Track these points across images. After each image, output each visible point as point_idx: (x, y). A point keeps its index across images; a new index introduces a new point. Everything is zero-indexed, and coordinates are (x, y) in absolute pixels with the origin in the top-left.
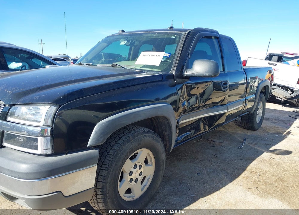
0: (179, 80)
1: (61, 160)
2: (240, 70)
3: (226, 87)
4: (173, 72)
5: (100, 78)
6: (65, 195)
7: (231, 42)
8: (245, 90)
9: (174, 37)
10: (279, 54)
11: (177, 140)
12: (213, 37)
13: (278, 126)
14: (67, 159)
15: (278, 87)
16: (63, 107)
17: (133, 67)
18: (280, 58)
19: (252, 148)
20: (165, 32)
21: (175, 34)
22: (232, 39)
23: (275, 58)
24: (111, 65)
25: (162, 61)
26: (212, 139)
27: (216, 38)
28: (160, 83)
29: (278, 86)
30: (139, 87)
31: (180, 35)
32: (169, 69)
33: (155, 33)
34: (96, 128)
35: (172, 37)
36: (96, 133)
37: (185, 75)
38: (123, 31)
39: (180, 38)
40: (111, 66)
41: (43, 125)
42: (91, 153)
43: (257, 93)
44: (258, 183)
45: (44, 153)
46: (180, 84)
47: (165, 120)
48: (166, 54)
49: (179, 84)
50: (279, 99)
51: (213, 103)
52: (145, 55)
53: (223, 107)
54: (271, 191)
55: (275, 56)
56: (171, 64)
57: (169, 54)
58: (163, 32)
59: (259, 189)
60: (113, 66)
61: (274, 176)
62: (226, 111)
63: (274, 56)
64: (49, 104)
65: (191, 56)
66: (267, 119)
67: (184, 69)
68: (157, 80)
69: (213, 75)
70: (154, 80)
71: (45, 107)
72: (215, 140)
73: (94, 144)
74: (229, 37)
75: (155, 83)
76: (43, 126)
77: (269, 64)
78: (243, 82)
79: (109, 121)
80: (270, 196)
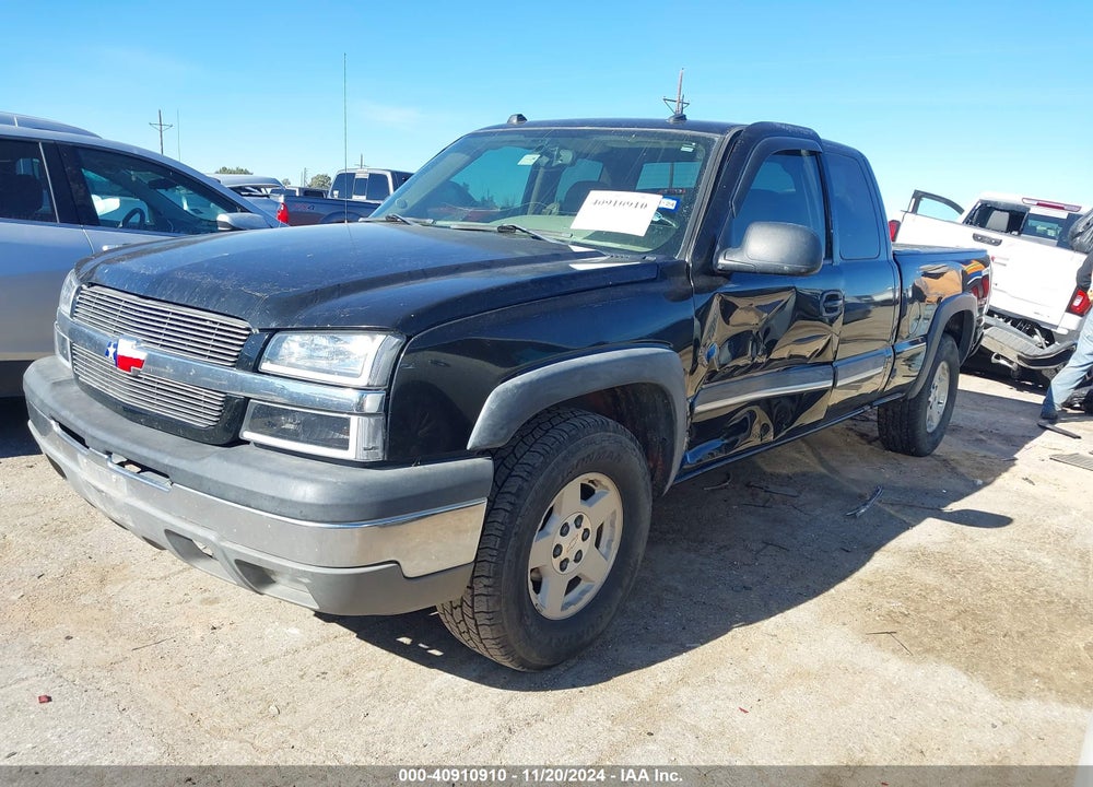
0: (703, 281)
1: (407, 479)
2: (883, 257)
3: (835, 309)
4: (686, 256)
5: (489, 267)
6: (407, 575)
7: (857, 164)
8: (896, 323)
9: (691, 150)
10: (1013, 205)
11: (684, 460)
12: (803, 152)
13: (988, 454)
14: (419, 476)
15: (1001, 320)
16: (418, 339)
17: (565, 236)
18: (1018, 221)
19: (891, 516)
20: (661, 133)
21: (694, 139)
22: (862, 156)
23: (1000, 219)
24: (496, 229)
25: (652, 222)
26: (763, 484)
27: (813, 153)
28: (652, 288)
29: (1001, 315)
30: (595, 295)
31: (708, 143)
32: (673, 245)
33: (630, 134)
34: (492, 402)
35: (683, 149)
36: (492, 414)
37: (720, 267)
38: (521, 118)
39: (707, 155)
40: (495, 232)
41: (365, 384)
42: (474, 467)
43: (933, 336)
44: (900, 619)
45: (362, 457)
46: (705, 292)
47: (656, 396)
48: (666, 201)
49: (699, 291)
50: (1002, 362)
51: (791, 357)
52: (601, 200)
53: (820, 371)
54: (938, 645)
55: (1001, 210)
56: (679, 234)
57: (675, 202)
58: (655, 132)
59: (899, 636)
60: (502, 230)
61: (951, 602)
62: (831, 385)
63: (995, 212)
64: (381, 330)
65: (738, 209)
66: (956, 429)
67: (718, 248)
68: (644, 278)
69: (803, 270)
70: (635, 279)
71: (373, 339)
72: (772, 488)
73: (486, 443)
74: (854, 150)
75: (638, 288)
76: (368, 386)
77: (975, 237)
78: (889, 296)
79: (524, 385)
80: (931, 657)
